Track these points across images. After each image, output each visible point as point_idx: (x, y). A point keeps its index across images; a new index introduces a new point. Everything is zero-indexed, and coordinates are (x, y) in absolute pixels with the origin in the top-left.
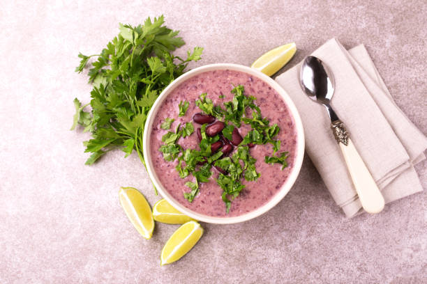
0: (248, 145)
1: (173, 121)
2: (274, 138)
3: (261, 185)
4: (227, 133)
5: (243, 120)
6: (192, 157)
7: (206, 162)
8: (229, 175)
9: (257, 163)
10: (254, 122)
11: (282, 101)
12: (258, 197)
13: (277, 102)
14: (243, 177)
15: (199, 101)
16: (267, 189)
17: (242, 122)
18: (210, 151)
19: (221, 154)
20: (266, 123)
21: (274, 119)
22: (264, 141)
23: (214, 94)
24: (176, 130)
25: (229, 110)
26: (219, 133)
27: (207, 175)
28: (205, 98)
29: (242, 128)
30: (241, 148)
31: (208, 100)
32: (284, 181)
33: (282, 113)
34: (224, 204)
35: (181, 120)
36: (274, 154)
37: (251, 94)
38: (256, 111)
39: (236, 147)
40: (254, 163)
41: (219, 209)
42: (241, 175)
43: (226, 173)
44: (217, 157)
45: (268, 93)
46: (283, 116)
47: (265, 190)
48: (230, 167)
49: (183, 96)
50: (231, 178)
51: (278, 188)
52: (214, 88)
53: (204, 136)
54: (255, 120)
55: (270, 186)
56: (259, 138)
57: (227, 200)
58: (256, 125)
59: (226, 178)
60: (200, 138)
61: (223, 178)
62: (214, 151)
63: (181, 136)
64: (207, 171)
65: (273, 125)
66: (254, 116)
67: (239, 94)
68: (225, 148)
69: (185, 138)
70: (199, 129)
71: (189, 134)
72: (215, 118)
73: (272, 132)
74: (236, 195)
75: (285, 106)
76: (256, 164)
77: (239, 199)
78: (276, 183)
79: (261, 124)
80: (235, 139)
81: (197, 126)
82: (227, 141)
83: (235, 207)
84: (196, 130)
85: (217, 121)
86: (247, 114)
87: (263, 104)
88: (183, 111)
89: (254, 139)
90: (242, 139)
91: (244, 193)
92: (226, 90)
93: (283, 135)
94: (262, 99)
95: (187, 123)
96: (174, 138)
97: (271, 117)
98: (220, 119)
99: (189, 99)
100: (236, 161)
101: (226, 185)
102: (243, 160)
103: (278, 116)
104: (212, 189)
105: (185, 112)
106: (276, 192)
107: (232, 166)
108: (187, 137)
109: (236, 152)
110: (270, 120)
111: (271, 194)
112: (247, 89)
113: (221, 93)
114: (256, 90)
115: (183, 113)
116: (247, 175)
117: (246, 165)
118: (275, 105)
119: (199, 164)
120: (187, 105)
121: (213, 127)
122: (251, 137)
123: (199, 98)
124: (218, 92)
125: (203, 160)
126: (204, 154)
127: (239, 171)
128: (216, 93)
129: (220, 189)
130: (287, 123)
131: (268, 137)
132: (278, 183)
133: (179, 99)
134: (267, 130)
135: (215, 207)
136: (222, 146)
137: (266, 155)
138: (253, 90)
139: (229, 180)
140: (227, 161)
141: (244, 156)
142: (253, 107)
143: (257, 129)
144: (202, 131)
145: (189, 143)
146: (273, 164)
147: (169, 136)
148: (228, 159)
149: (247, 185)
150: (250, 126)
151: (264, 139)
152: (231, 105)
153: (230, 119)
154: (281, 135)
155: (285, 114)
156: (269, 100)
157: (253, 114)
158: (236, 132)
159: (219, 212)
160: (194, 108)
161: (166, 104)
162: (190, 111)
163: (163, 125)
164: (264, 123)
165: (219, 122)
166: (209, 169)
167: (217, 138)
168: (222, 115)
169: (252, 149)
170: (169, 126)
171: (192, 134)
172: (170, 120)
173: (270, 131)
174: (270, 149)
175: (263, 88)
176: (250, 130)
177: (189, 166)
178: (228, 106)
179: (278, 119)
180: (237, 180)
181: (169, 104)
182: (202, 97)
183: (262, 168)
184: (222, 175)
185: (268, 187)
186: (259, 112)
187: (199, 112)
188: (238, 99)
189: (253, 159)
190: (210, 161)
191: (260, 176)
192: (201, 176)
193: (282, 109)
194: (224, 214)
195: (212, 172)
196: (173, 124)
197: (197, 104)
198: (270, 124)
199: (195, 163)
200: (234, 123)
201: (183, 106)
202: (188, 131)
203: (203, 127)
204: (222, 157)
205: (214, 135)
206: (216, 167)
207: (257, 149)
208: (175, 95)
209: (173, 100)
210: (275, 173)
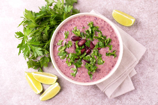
0: (98, 48)
1: (62, 42)
2: (109, 44)
3: (105, 66)
4: (88, 44)
5: (94, 37)
6: (72, 56)
7: (79, 58)
8: (90, 63)
9: (103, 56)
10: (99, 38)
11: (111, 27)
12: (104, 71)
13: (109, 27)
14: (97, 63)
15: (74, 31)
16: (108, 68)
18: (81, 53)
19: (85, 54)
20: (105, 38)
21: (108, 36)
22: (105, 46)
23: (80, 27)
24: (64, 45)
25: (87, 34)
26: (84, 44)
27: (80, 64)
28: (76, 29)
29: (94, 41)
30: (94, 50)
31: (77, 30)
32: (115, 63)
33: (111, 32)
34: (89, 76)
35: (66, 40)
36: (110, 52)
37: (97, 25)
38: (100, 33)
39: (92, 50)
40: (101, 57)
41: (87, 79)
42: (96, 63)
43: (89, 62)
44: (84, 56)
45: (104, 24)
46: (112, 34)
47: (107, 69)
48: (90, 59)
49: (66, 29)
50: (91, 64)
51: (113, 66)
52: (79, 24)
53: (77, 46)
54: (99, 37)
55: (109, 66)
56: (102, 45)
57: (90, 75)
58: (100, 39)
59: (89, 65)
60: (75, 48)
61: (88, 64)
62: (82, 53)
63: (67, 47)
64: (80, 62)
65: (108, 38)
66: (99, 35)
67: (92, 26)
68: (87, 51)
69: (68, 48)
70: (75, 43)
71: (70, 46)
72: (81, 38)
73: (108, 42)
74: (94, 71)
75: (112, 29)
76: (102, 57)
77: (96, 74)
78: (112, 65)
79: (103, 38)
80: (91, 47)
81: (73, 42)
82: (88, 48)
83: (95, 77)
84: (73, 44)
85: (82, 39)
86: (96, 35)
87: (103, 29)
88: (67, 36)
89: (100, 46)
90: (94, 46)
91: (97, 70)
92: (86, 24)
93: (113, 42)
94: (102, 27)
95: (69, 41)
96: (63, 48)
97: (107, 35)
98: (84, 38)
99: (69, 30)
100: (93, 56)
101: (89, 68)
102: (96, 56)
103: (110, 34)
104: (83, 70)
105: (68, 37)
106: (112, 68)
107: (91, 59)
108: (69, 48)
109: (93, 52)
110: (106, 36)
111: (110, 70)
112: (95, 23)
113: (83, 26)
114: (99, 23)
115: (66, 37)
116: (98, 62)
117: (98, 57)
118: (108, 29)
119: (76, 59)
120: (68, 33)
121: (81, 42)
122: (99, 45)
123: (73, 29)
124: (82, 25)
125: (78, 57)
126: (78, 55)
127: (95, 61)
128: (81, 26)
129: (87, 70)
130: (114, 37)
131: (106, 44)
132: (113, 64)
133: (64, 31)
134: (105, 41)
135: (86, 78)
136: (86, 50)
137: (106, 52)
138: (97, 23)
139: (90, 65)
140: (88, 57)
141: (96, 54)
142: (98, 31)
143: (101, 41)
144: (76, 44)
145: (71, 51)
146: (109, 56)
147: (62, 47)
148: (89, 56)
149: (99, 67)
150: (98, 40)
151: (104, 45)
153: (88, 38)
154: (112, 43)
155: (113, 33)
156: (105, 27)
157: (99, 34)
158: (91, 43)
160: (72, 34)
161: (59, 34)
162: (70, 36)
163: (58, 43)
164: (104, 38)
165: (83, 39)
166: (81, 61)
167: (83, 47)
168: (84, 36)
169: (100, 50)
170: (61, 44)
171: (71, 46)
172: (61, 41)
173: (107, 41)
174: (108, 50)
175: (102, 22)
176: (98, 42)
177: (72, 61)
178: (87, 32)
179: (110, 36)
180: (94, 65)
181: (60, 34)
182: (75, 29)
183: (105, 58)
184: (87, 63)
185: (108, 67)
186: (101, 33)
187: (74, 36)
188: (91, 28)
189: (100, 55)
190: (81, 58)
191: (105, 62)
192: (77, 65)
193: (111, 31)
194: (90, 81)
195: (83, 63)
196: (63, 42)
197: (73, 32)
198: (107, 38)
199: (74, 59)
200: (90, 39)
201: (66, 34)
202: (70, 45)
203: (76, 42)
204: (86, 55)
205: (81, 46)
206: (84, 60)
207: (102, 51)
208: (62, 29)
209: (61, 31)
210: (111, 60)
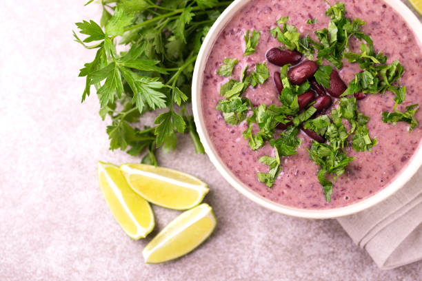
0: (355, 95)
1: (236, 64)
2: (396, 83)
3: (379, 157)
4: (322, 78)
5: (347, 56)
6: (268, 117)
7: (291, 124)
8: (328, 143)
9: (371, 123)
10: (363, 60)
11: (404, 25)
12: (375, 175)
13: (397, 26)
14: (350, 145)
15: (277, 30)
16: (387, 163)
17: (345, 60)
18: (297, 106)
19: (313, 110)
20: (384, 60)
21: (393, 53)
22: (380, 88)
23: (300, 19)
24: (242, 76)
25: (324, 41)
26: (310, 78)
27: (293, 144)
28: (285, 25)
29: (345, 69)
30: (345, 100)
31: (290, 28)
32: (414, 149)
33: (406, 43)
34: (321, 189)
35: (249, 60)
36: (396, 108)
37: (356, 16)
38: (365, 42)
39: (336, 100)
40: (366, 123)
41: (315, 197)
42: (347, 143)
43: (323, 139)
44: (308, 116)
45: (383, 13)
46: (407, 48)
47: (385, 165)
48: (329, 130)
49: (250, 23)
50: (331, 148)
51: (404, 160)
52: (298, 8)
53: (286, 83)
54: (364, 55)
55: (392, 158)
56: (372, 83)
57: (326, 183)
58: (366, 63)
59: (323, 148)
60: (280, 87)
61: (319, 147)
62: (303, 107)
63: (250, 84)
64: (293, 139)
65: (393, 63)
66: (364, 50)
67: (339, 17)
68: (319, 101)
69: (255, 87)
70: (278, 74)
71: (262, 80)
72: (302, 55)
73: (392, 73)
74: (340, 172)
75: (410, 33)
76: (369, 124)
77: (344, 180)
78: (400, 154)
79: (375, 61)
80: (333, 88)
81: (273, 69)
82: (322, 91)
83: (340, 193)
84: (272, 75)
85: (304, 59)
86: (352, 48)
87: (376, 31)
88: (252, 45)
89: (366, 86)
90: (344, 87)
91: (351, 170)
92: (318, 10)
93: (410, 78)
94: (374, 23)
95: (258, 65)
96: (239, 87)
97: (389, 50)
98: (310, 57)
99: (259, 27)
100: (337, 121)
101: (324, 159)
102: (349, 119)
103: (399, 48)
104: (302, 166)
105: (255, 49)
106: (402, 166)
107: (331, 129)
108: (259, 86)
109: (338, 107)
110: (387, 56)
111: (394, 171)
112: (350, 9)
113: (310, 16)
114: (364, 9)
115: (251, 49)
116: (355, 142)
117: (354, 126)
118: (394, 31)
119: (281, 127)
120: (257, 37)
121: (299, 69)
122: (360, 83)
123: (276, 24)
124: (305, 13)
125: (287, 121)
126: (288, 111)
127: (343, 137)
128: (303, 17)
129: (313, 166)
130: (414, 59)
131: (386, 82)
132: (404, 152)
133: (244, 31)
134: (384, 72)
135: (309, 194)
136: (314, 99)
137: (383, 110)
138: (358, 10)
139: (329, 150)
140: (323, 122)
141: (349, 112)
142: (361, 37)
143: (369, 71)
144: (282, 75)
145: (264, 97)
146: (394, 123)
147: (233, 82)
148: (324, 117)
149: (357, 158)
150: (358, 67)
151: (379, 85)
152: (326, 34)
153: (326, 56)
154: (406, 78)
155: (409, 45)
156: (384, 24)
157: (361, 47)
158: (335, 75)
159: (315, 201)
160: (269, 40)
161: (224, 38)
162: (262, 45)
163: (222, 70)
164: (379, 60)
165: (308, 61)
166: (296, 134)
167: (307, 86)
168: (312, 51)
169: (362, 102)
170: (231, 70)
171: (266, 81)
172: (232, 61)
173: (388, 72)
174: (390, 101)
175: (374, 7)
176: (358, 72)
177: (265, 130)
178: (322, 35)
179: (401, 54)
180: (340, 151)
181: (229, 37)
182: (281, 23)
183: (379, 130)
184: (317, 143)
185: (389, 160)
186: (370, 43)
187: (277, 46)
188: (336, 24)
189: (364, 117)
190: (296, 122)
191: (377, 143)
192: (283, 145)
193: (405, 38)
194: (323, 204)
195: (301, 140)
196: (237, 67)
197: (273, 35)
198: (388, 61)
199: (274, 125)
200: (332, 62)
201: (252, 38)
202: (260, 76)
203: (283, 70)
204: (314, 116)
205: (301, 82)
206: (306, 131)
207: (371, 104)
208: (238, 22)
209: (235, 30)
210: (399, 137)
